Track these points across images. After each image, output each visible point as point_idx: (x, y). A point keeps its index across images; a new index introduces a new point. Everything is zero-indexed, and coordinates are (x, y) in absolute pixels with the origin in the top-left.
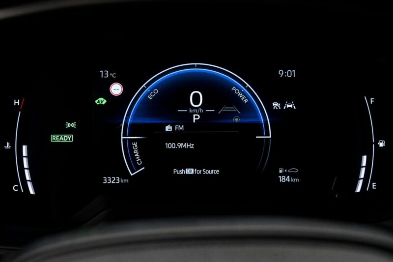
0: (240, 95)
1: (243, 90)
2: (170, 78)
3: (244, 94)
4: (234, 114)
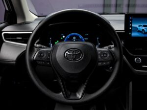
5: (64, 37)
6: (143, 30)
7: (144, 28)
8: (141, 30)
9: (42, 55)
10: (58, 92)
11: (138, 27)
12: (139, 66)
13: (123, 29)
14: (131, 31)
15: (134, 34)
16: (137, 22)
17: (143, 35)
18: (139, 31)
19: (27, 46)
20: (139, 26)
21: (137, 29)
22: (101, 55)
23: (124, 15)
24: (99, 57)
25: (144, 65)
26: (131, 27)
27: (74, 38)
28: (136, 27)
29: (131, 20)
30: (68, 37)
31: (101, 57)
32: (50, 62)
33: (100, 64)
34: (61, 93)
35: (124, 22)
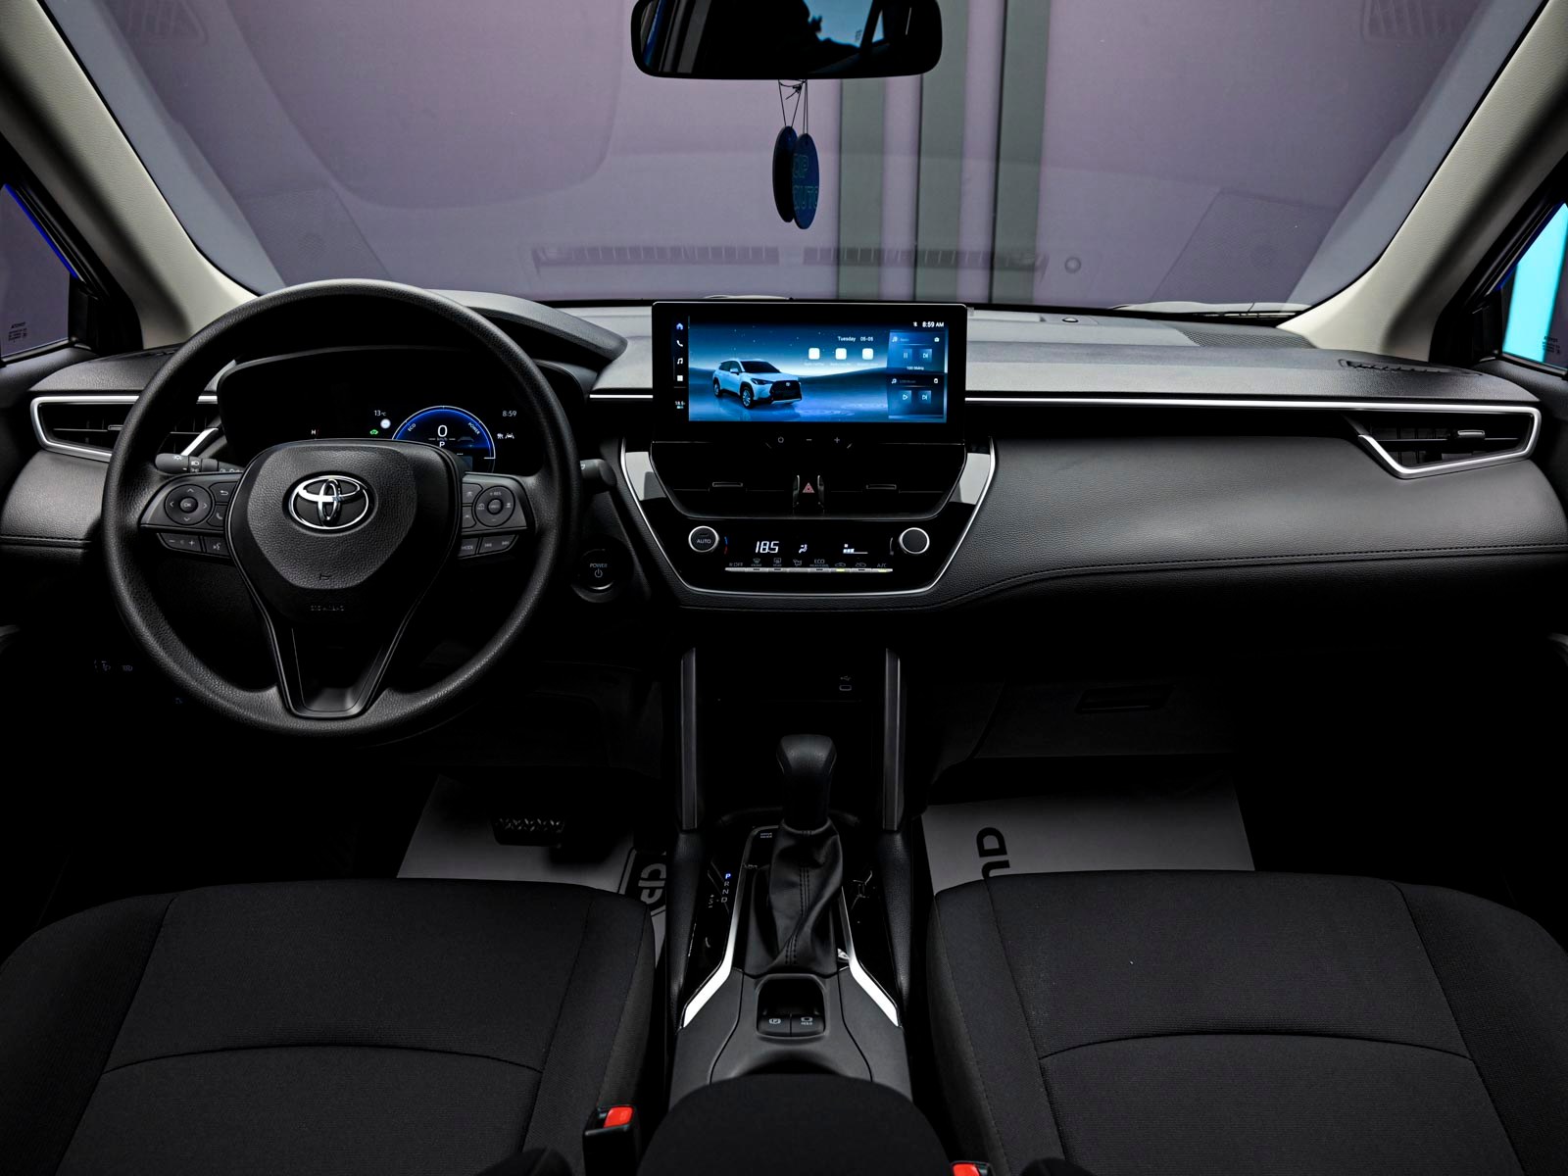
0: (474, 428)
1: (477, 425)
2: (423, 416)
3: (477, 427)
4: (469, 442)
5: (386, 424)
6: (745, 386)
7: (747, 377)
8: (737, 390)
9: (186, 504)
10: (259, 684)
11: (720, 374)
12: (705, 569)
13: (648, 382)
14: (683, 393)
15: (700, 409)
16: (710, 348)
17: (747, 415)
18: (724, 394)
19: (112, 458)
20: (725, 367)
21: (716, 381)
22: (474, 504)
23: (648, 311)
24: (467, 516)
25: (734, 562)
26: (684, 369)
27: (442, 432)
28: (711, 373)
29: (683, 336)
30: (409, 423)
31: (474, 513)
32: (223, 537)
33: (468, 548)
34: (273, 692)
35: (649, 344)
